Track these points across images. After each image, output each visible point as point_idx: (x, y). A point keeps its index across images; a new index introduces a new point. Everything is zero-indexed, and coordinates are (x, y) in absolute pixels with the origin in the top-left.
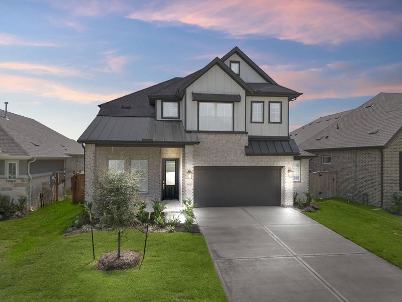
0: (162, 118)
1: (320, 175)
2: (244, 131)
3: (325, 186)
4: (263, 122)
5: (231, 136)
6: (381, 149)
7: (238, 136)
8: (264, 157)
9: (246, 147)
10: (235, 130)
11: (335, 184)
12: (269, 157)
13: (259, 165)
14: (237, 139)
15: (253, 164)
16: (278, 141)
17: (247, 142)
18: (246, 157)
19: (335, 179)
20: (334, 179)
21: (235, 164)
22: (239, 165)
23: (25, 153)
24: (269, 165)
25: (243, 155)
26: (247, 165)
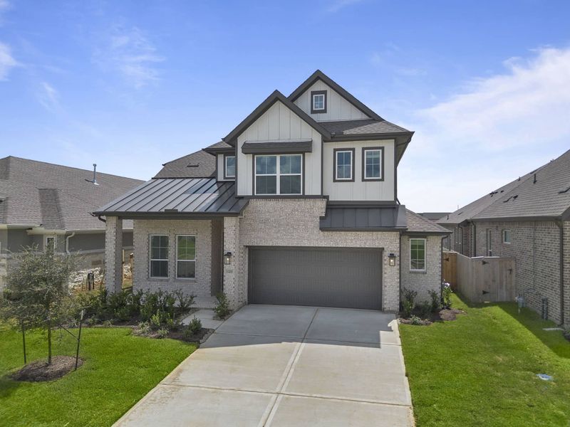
0: (225, 178)
1: (484, 263)
2: (320, 194)
3: (494, 281)
4: (353, 180)
5: (299, 203)
6: (557, 220)
7: (311, 202)
8: (349, 234)
9: (321, 218)
10: (306, 194)
11: (514, 278)
12: (358, 233)
13: (340, 246)
14: (309, 207)
15: (332, 244)
16: (377, 208)
17: (324, 210)
18: (322, 233)
19: (514, 271)
20: (511, 270)
21: (306, 244)
22: (312, 245)
23: (62, 227)
24: (358, 246)
25: (317, 231)
26: (323, 246)
